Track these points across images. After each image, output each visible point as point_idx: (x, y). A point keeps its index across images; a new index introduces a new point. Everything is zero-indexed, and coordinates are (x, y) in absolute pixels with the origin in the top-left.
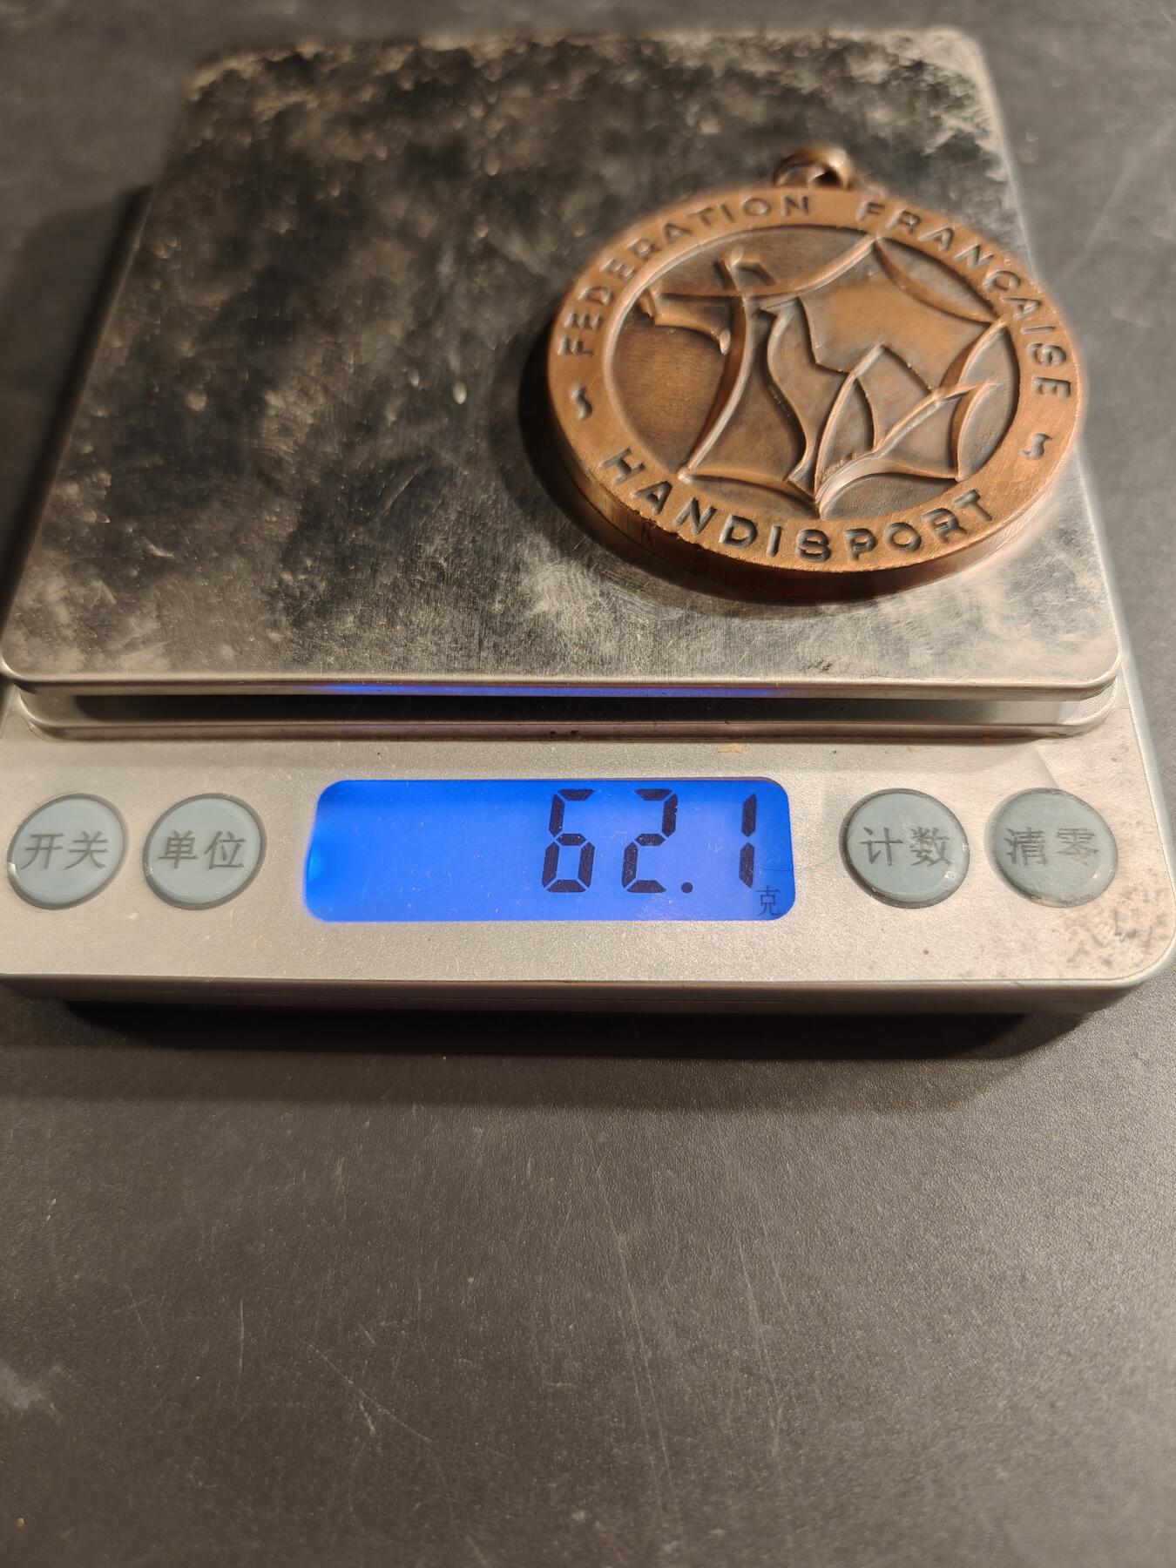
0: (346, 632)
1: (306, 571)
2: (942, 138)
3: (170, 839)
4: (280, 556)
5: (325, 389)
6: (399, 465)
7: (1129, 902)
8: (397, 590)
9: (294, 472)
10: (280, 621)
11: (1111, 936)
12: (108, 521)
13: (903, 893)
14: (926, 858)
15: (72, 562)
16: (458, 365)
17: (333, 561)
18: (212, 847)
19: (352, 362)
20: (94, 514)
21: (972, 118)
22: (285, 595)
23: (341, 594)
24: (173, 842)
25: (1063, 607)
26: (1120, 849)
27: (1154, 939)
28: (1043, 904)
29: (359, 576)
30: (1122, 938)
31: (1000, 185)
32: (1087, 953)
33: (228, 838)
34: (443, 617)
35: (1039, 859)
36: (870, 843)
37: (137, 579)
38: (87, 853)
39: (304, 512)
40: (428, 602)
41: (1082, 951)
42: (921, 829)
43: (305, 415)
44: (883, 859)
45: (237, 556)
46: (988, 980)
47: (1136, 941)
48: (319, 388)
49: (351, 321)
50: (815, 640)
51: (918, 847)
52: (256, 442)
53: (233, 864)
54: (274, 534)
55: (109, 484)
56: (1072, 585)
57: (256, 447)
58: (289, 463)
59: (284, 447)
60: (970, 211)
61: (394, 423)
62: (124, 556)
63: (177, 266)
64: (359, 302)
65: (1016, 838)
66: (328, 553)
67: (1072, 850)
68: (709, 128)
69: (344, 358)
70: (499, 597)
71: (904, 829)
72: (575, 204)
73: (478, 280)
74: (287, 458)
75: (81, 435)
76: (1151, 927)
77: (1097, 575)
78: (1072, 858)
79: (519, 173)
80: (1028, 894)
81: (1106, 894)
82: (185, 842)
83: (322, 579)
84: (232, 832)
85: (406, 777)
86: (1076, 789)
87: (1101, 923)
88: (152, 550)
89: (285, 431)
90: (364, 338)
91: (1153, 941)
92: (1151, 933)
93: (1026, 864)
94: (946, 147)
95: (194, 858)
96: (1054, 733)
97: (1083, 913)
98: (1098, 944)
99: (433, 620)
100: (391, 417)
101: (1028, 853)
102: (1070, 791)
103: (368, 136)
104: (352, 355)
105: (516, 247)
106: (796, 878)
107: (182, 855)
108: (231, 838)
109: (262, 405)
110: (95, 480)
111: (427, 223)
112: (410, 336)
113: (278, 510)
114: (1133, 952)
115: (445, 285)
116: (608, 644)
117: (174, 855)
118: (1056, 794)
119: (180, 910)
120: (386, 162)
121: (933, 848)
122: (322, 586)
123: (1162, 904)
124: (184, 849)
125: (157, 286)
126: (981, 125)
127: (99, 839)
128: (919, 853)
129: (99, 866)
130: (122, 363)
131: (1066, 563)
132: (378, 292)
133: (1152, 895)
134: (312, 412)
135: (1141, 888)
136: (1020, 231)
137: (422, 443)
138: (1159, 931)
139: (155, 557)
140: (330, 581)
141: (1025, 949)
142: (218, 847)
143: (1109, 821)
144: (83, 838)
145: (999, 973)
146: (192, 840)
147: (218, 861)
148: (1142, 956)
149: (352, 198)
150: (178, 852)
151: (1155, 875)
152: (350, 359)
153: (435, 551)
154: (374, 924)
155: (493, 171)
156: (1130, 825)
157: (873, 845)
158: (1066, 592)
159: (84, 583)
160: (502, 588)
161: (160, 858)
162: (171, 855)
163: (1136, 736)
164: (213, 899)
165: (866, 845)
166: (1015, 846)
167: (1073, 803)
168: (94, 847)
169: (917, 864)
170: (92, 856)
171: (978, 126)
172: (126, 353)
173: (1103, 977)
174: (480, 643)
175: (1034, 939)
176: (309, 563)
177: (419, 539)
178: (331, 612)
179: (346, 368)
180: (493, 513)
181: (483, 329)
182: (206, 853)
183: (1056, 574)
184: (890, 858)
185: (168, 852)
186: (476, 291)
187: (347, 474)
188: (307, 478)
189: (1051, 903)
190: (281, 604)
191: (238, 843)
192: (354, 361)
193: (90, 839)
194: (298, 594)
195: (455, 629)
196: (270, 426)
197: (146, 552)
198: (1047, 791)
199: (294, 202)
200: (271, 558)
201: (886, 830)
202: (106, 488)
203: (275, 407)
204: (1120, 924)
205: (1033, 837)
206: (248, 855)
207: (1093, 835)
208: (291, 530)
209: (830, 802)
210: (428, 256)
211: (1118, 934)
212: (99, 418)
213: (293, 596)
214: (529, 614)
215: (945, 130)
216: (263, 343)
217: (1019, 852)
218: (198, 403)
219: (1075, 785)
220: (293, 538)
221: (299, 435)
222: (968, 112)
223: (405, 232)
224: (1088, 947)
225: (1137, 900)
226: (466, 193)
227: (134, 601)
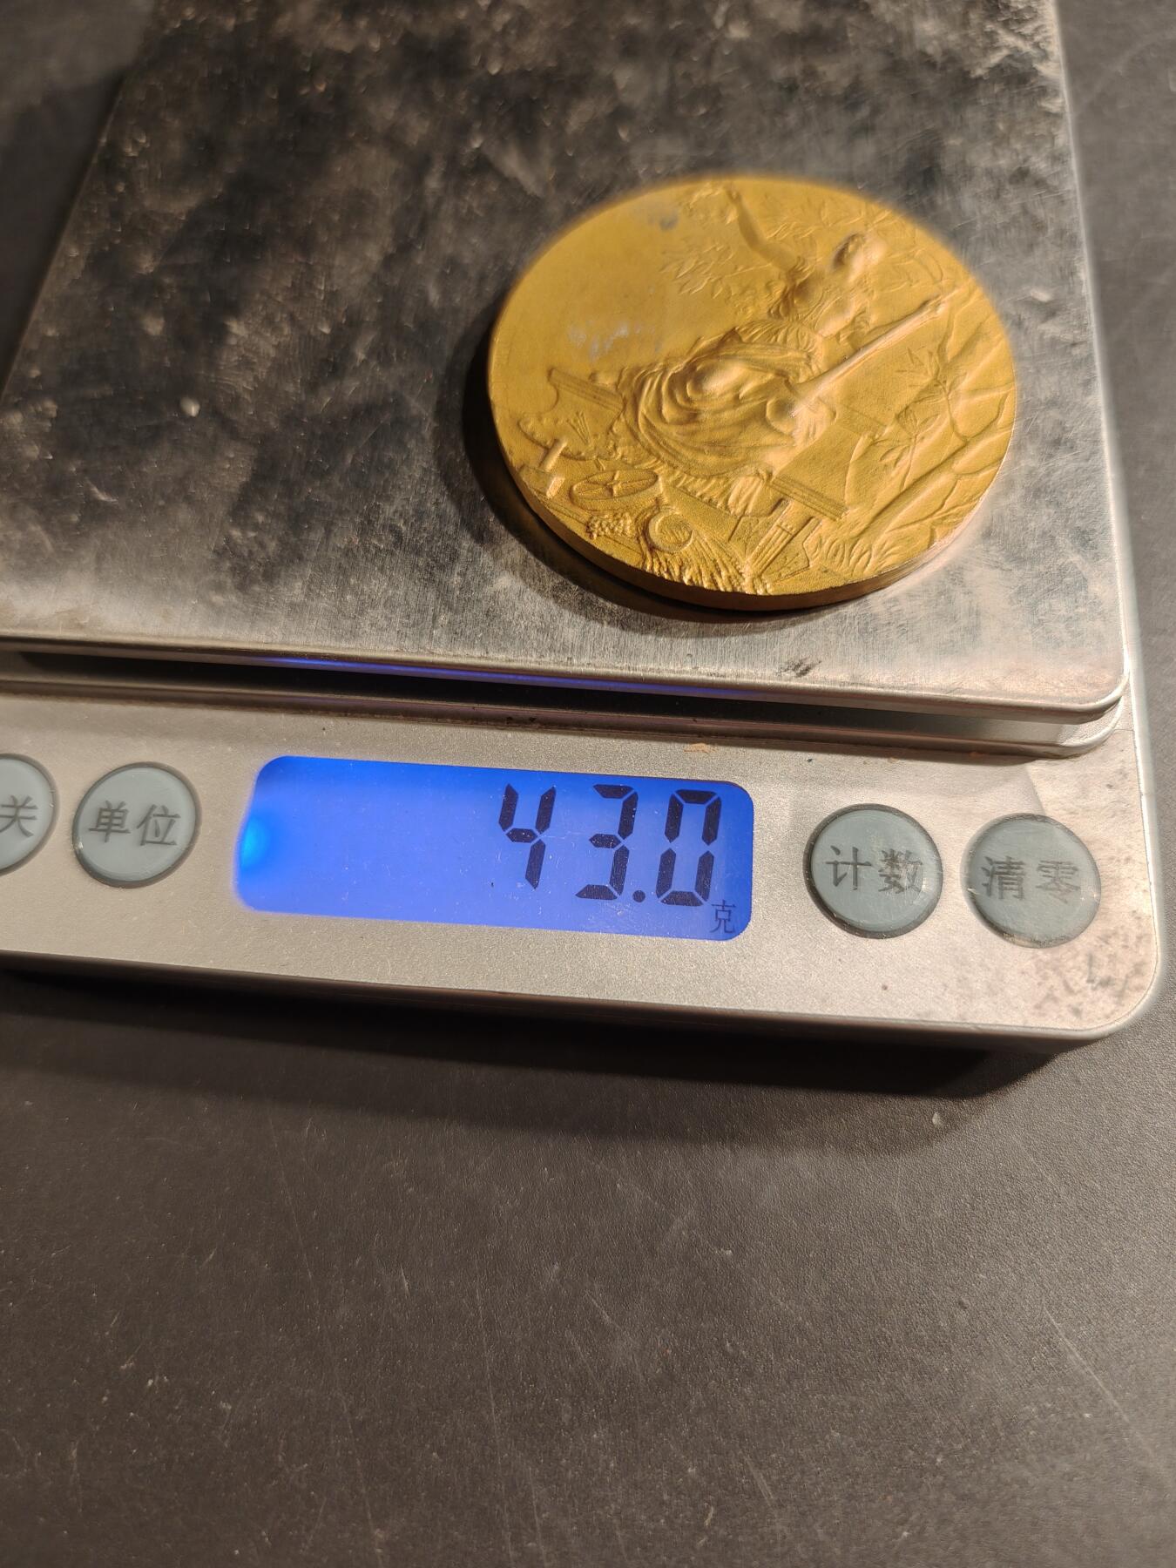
0: (294, 599)
1: (256, 527)
2: (995, 59)
3: (102, 810)
4: (231, 509)
5: (292, 318)
6: (365, 412)
7: (1107, 946)
8: (350, 554)
9: (252, 413)
10: (225, 582)
11: (1083, 982)
12: (51, 457)
13: (866, 922)
14: (895, 884)
15: (10, 502)
16: (438, 298)
17: (286, 518)
18: (145, 821)
19: (323, 288)
20: (36, 448)
21: (1032, 36)
22: (234, 553)
23: (292, 555)
24: (105, 814)
25: (1071, 618)
26: (1104, 887)
27: (1129, 989)
28: (1014, 943)
29: (312, 536)
30: (1094, 985)
31: (1055, 117)
32: (1055, 1000)
33: (163, 813)
34: (397, 587)
35: (1016, 893)
36: (836, 864)
37: (77, 527)
38: (14, 819)
39: (259, 461)
40: (382, 569)
41: (1051, 997)
42: (893, 851)
43: (268, 345)
44: (848, 883)
45: (184, 506)
46: (948, 1023)
47: (1109, 990)
48: (285, 316)
49: (326, 239)
50: (795, 639)
51: (888, 871)
52: (213, 375)
53: (166, 840)
54: (226, 483)
55: (54, 414)
56: (1083, 593)
57: (213, 381)
58: (248, 402)
59: (243, 384)
60: (1018, 146)
61: (365, 362)
62: (65, 497)
63: (145, 166)
64: (336, 218)
65: (994, 868)
66: (282, 508)
67: (1053, 886)
68: (738, 32)
69: (314, 282)
70: (458, 568)
71: (874, 851)
72: (580, 116)
73: (467, 198)
74: (246, 397)
75: (30, 357)
76: (1127, 977)
77: (1112, 583)
78: (1050, 894)
79: (523, 74)
80: (1000, 931)
81: (1083, 937)
82: (117, 814)
83: (273, 537)
84: (166, 806)
85: (351, 757)
86: (1065, 817)
87: (1073, 968)
88: (95, 493)
89: (246, 364)
90: (339, 261)
91: (1127, 991)
92: (1126, 982)
93: (1002, 898)
94: (998, 69)
95: (126, 832)
96: (1048, 753)
97: (1056, 956)
98: (1069, 990)
99: (386, 591)
100: (361, 356)
101: (1005, 886)
102: (1058, 820)
103: (362, 23)
104: (323, 279)
105: (512, 163)
106: (753, 896)
107: (114, 828)
108: (165, 814)
109: (222, 333)
110: (40, 409)
111: (418, 129)
112: (388, 261)
113: (232, 456)
114: (1104, 1002)
115: (431, 201)
116: (571, 630)
117: (105, 827)
118: (1044, 821)
119: (108, 887)
120: (378, 55)
121: (903, 873)
122: (272, 546)
123: (1142, 952)
124: (115, 821)
125: (121, 188)
126: (1041, 44)
127: (27, 805)
128: (888, 878)
129: (26, 834)
130: (78, 276)
131: (1080, 568)
132: (358, 206)
133: (1132, 940)
134: (276, 343)
135: (1121, 932)
136: (1072, 174)
137: (391, 388)
138: (1136, 981)
139: (97, 502)
140: (280, 540)
141: (992, 991)
142: (151, 822)
143: (1097, 855)
144: (11, 803)
145: (960, 1016)
146: (125, 812)
147: (150, 837)
148: (1113, 1007)
149: (338, 96)
150: (110, 824)
151: (1139, 918)
152: (321, 284)
153: (396, 512)
154: (306, 916)
155: (494, 71)
156: (1119, 861)
157: (840, 866)
158: (1076, 601)
159: (22, 527)
160: (462, 558)
161: (91, 830)
162: (101, 827)
163: (1137, 762)
164: (143, 878)
165: (832, 866)
166: (992, 877)
167: (1059, 833)
168: (22, 813)
169: (885, 889)
170: (19, 822)
171: (1037, 45)
172: (82, 264)
173: (1069, 1028)
174: (435, 619)
175: (1002, 981)
176: (260, 518)
177: (379, 497)
178: (279, 577)
179: (317, 293)
180: (461, 472)
181: (467, 258)
182: (138, 827)
183: (1068, 580)
184: (856, 882)
185: (99, 823)
186: (464, 211)
187: (308, 418)
188: (265, 420)
189: (1023, 943)
190: (228, 564)
191: (171, 818)
192: (325, 286)
193: (20, 804)
194: (246, 554)
195: (408, 604)
196: (229, 358)
197: (88, 494)
198: (1032, 817)
199: (275, 97)
200: (221, 511)
201: (856, 851)
202: (51, 419)
203: (236, 336)
204: (1094, 969)
205: (1012, 868)
206: (180, 832)
207: (1075, 869)
208: (244, 479)
209: (797, 816)
210: (418, 167)
211: (1090, 981)
212: (49, 337)
213: (240, 556)
214: (488, 590)
215: (998, 48)
216: (229, 260)
217: (996, 884)
218: (154, 326)
219: (1064, 812)
220: (245, 488)
221: (260, 370)
222: (1028, 29)
223: (392, 140)
224: (1057, 994)
225: (1116, 945)
226: (463, 95)
227: (72, 550)
